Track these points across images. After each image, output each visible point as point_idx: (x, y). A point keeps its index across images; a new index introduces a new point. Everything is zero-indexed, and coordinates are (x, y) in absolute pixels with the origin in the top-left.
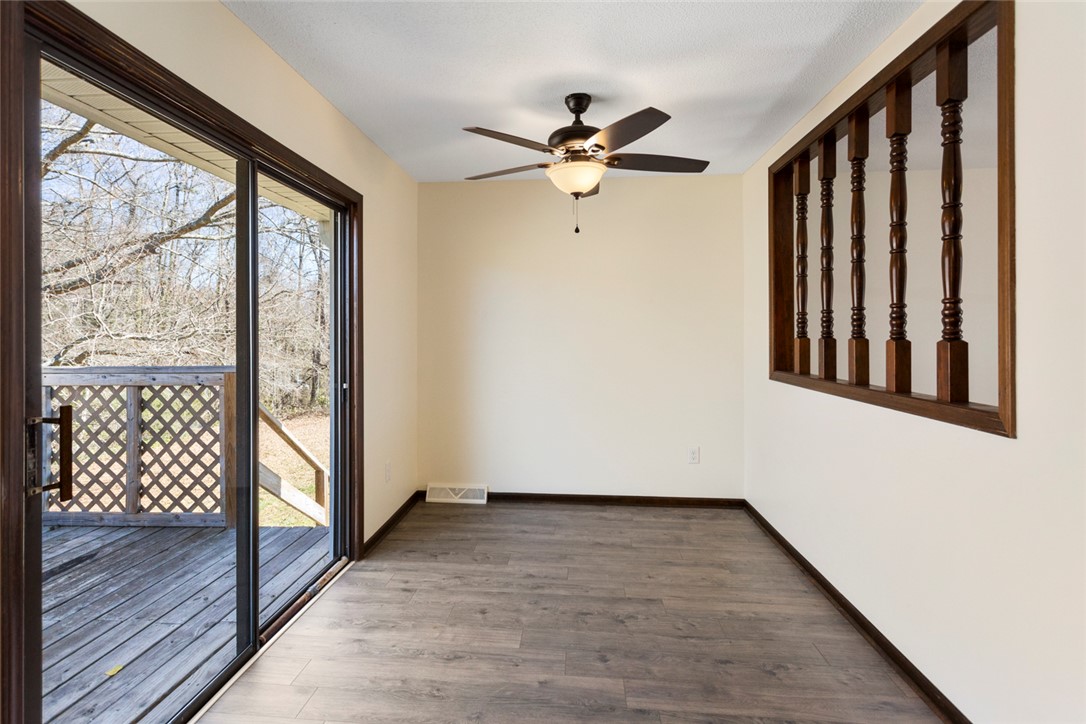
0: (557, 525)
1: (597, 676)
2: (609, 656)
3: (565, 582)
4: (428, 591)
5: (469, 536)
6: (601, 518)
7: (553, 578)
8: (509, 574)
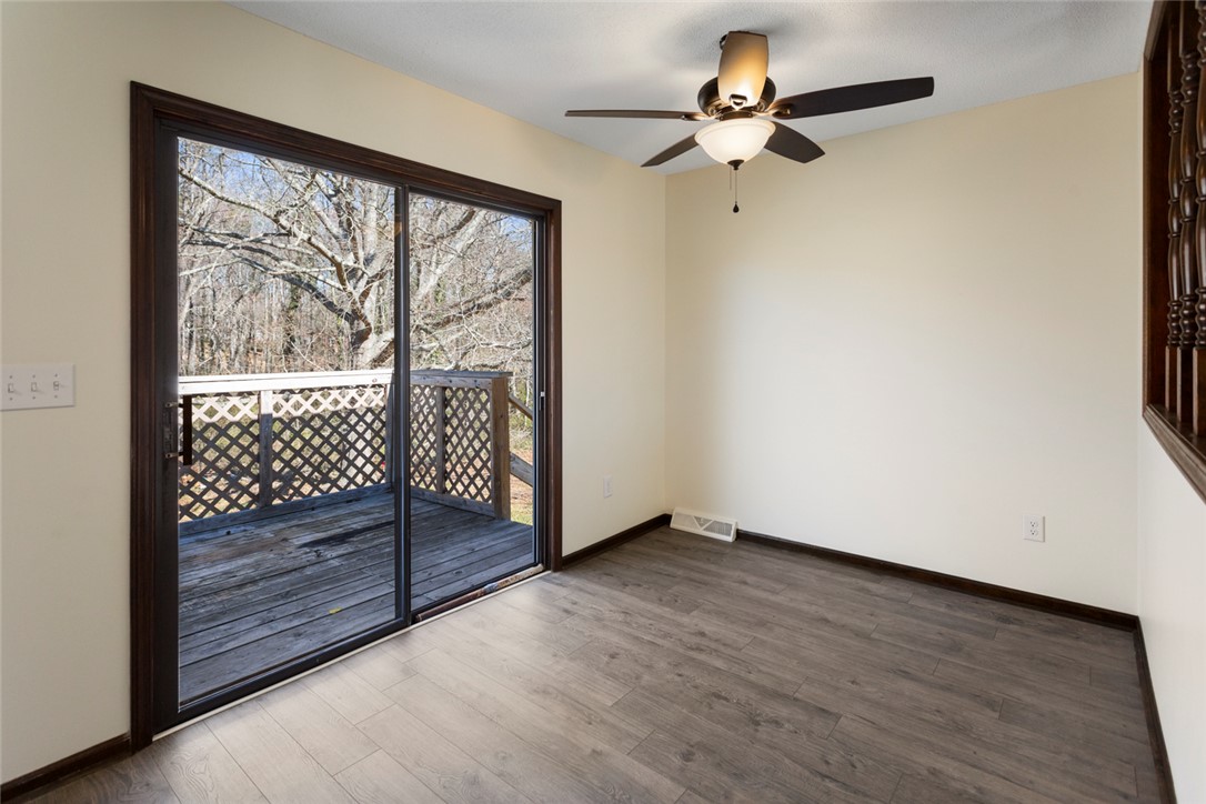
0: (793, 585)
1: (661, 772)
2: (699, 756)
3: (734, 653)
4: (584, 619)
5: (680, 572)
6: (862, 589)
7: (724, 645)
8: (679, 625)
